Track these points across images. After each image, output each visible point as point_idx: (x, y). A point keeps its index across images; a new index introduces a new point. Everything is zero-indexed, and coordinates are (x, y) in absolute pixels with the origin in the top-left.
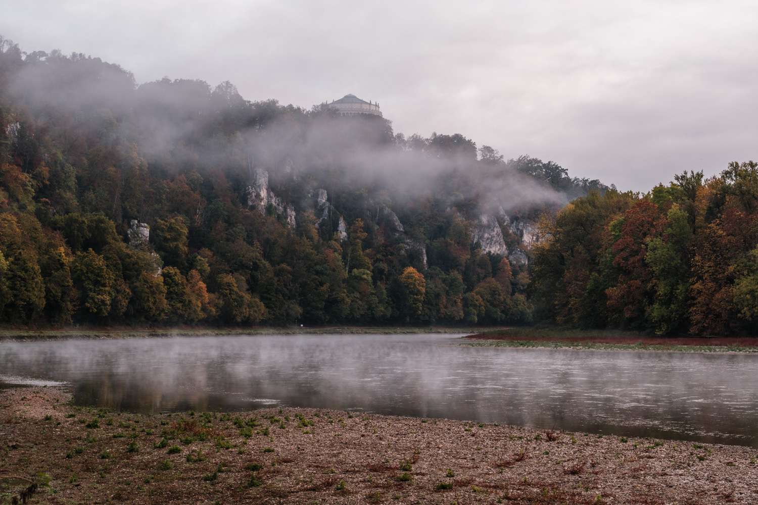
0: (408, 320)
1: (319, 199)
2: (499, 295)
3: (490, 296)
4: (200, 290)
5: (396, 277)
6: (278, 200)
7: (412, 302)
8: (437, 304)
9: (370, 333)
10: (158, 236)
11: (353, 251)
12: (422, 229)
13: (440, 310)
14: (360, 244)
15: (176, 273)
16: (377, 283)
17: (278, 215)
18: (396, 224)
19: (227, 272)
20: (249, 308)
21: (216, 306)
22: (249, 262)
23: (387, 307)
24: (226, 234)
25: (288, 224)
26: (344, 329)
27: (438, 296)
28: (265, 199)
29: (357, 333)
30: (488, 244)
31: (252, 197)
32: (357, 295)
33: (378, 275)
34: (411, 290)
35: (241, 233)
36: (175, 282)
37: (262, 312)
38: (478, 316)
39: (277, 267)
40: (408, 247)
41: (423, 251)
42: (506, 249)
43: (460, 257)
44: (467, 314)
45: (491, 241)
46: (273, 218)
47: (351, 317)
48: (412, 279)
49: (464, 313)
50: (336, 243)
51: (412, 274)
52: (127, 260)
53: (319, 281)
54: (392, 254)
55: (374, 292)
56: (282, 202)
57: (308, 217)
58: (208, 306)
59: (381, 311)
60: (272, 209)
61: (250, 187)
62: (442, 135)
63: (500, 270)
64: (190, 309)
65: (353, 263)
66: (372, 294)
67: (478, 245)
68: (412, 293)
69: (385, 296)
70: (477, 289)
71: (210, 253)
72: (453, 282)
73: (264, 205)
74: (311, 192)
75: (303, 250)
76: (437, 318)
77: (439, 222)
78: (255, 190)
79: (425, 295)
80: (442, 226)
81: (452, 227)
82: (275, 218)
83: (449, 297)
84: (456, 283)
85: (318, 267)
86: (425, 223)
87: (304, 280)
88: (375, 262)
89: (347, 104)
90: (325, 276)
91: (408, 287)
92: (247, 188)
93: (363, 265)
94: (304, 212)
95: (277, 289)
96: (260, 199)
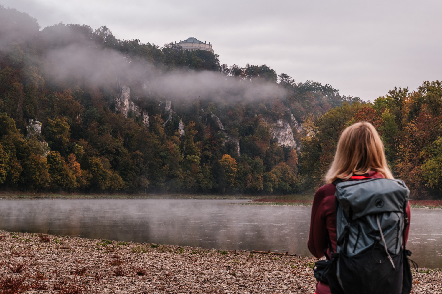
0: (225, 190)
1: (166, 107)
2: (288, 174)
3: (282, 174)
4: (76, 168)
5: (217, 161)
6: (137, 108)
7: (227, 178)
8: (245, 180)
9: (197, 199)
10: (48, 130)
11: (187, 143)
12: (237, 129)
13: (247, 183)
14: (192, 138)
15: (57, 155)
16: (203, 164)
17: (137, 118)
18: (219, 125)
19: (97, 156)
20: (111, 181)
21: (87, 179)
22: (113, 150)
23: (210, 181)
24: (98, 130)
25: (144, 124)
26: (179, 196)
27: (245, 174)
28: (127, 107)
29: (188, 199)
30: (283, 139)
31: (118, 105)
32: (189, 172)
33: (205, 159)
34: (227, 170)
35: (108, 129)
36: (56, 161)
37: (121, 183)
38: (273, 188)
39: (134, 153)
40: (227, 141)
41: (237, 144)
42: (295, 143)
43: (263, 148)
44: (266, 187)
45: (285, 138)
46: (132, 120)
47: (184, 188)
48: (228, 162)
49: (264, 186)
50: (177, 138)
51: (228, 159)
52: (20, 145)
53: (162, 163)
54: (215, 145)
55: (201, 171)
56: (139, 109)
57: (157, 119)
58: (81, 178)
59: (206, 184)
60: (132, 114)
61: (117, 98)
62: (253, 65)
63: (290, 157)
64: (67, 180)
65: (188, 151)
66: (200, 172)
67: (276, 140)
68: (227, 172)
69: (208, 173)
70: (273, 170)
71: (85, 143)
72: (257, 165)
73: (127, 111)
74: (160, 102)
75: (152, 142)
76: (245, 189)
77: (249, 124)
78: (121, 100)
79: (237, 173)
80: (251, 127)
81: (258, 128)
82: (134, 119)
83: (253, 175)
84: (259, 165)
85: (162, 153)
86: (240, 125)
87: (151, 162)
88: (203, 150)
89: (189, 44)
90: (167, 160)
91: (225, 167)
92: (115, 99)
93: (195, 152)
94: (155, 116)
95: (131, 168)
96: (124, 106)
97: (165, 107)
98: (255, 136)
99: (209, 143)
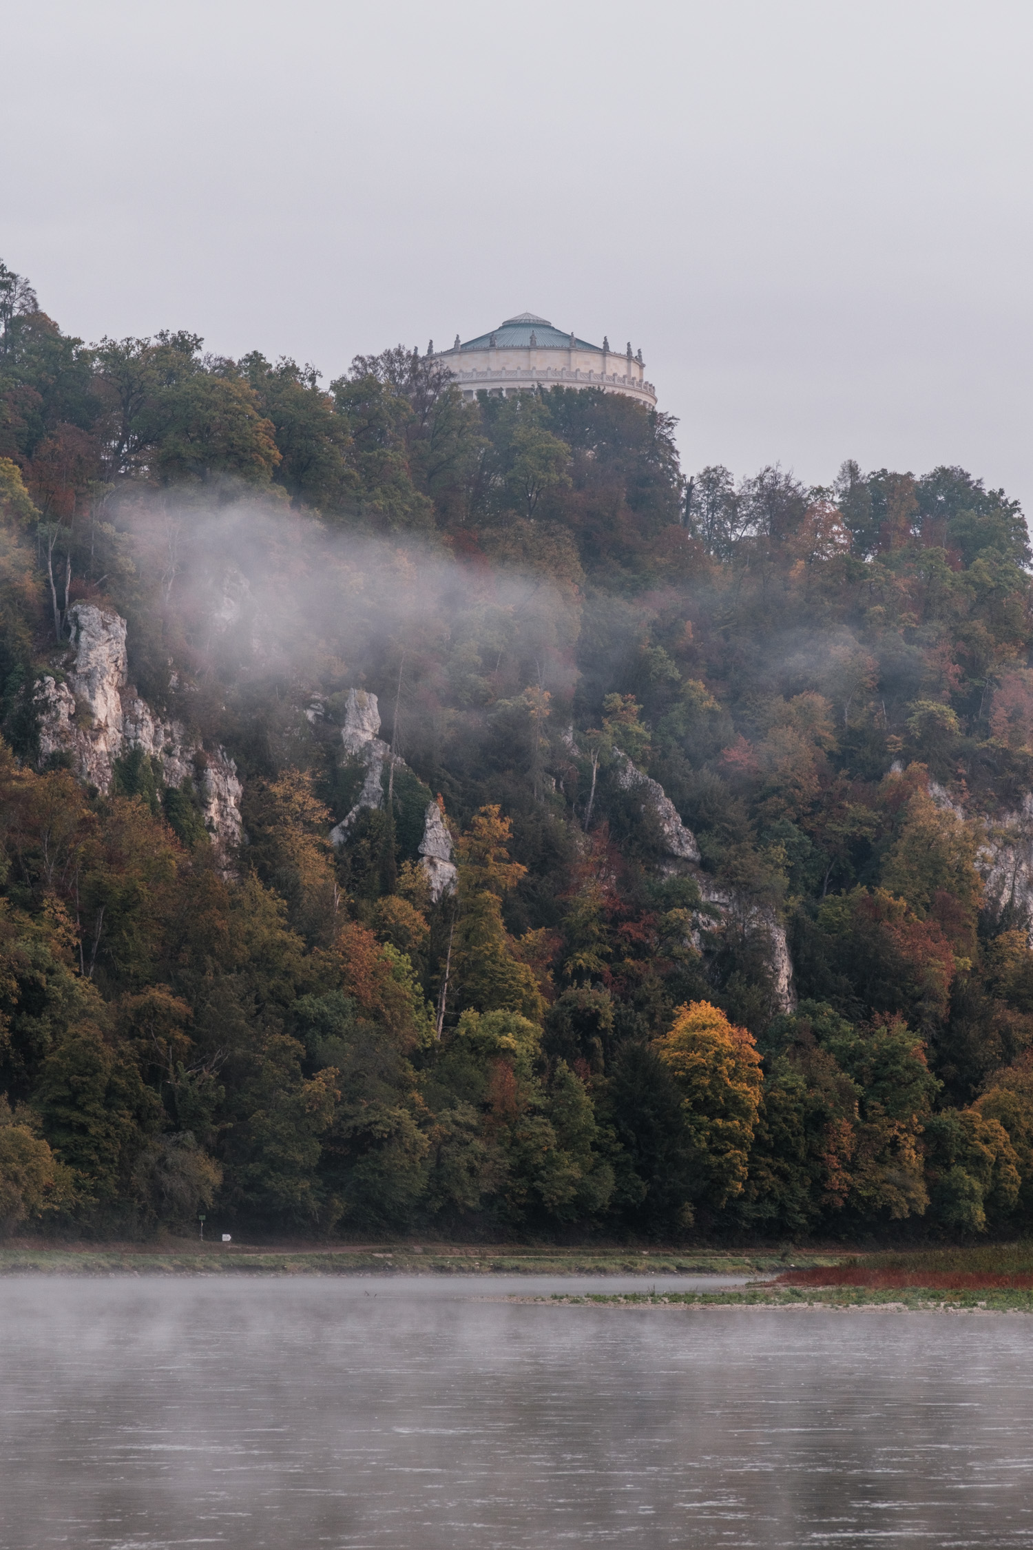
0: (689, 1217)
1: (348, 731)
5: (639, 1044)
6: (168, 734)
7: (704, 1145)
8: (813, 1155)
9: (516, 1269)
11: (466, 937)
12: (779, 853)
13: (825, 1177)
14: (495, 911)
16: (557, 1065)
17: (169, 793)
18: (667, 829)
23: (597, 1166)
25: (210, 828)
27: (817, 1121)
28: (111, 730)
29: (461, 1270)
31: (56, 719)
32: (467, 1114)
33: (571, 1034)
34: (700, 1094)
37: (46, 1179)
38: (990, 1201)
39: (131, 1001)
40: (714, 924)
41: (774, 941)
43: (929, 964)
44: (943, 1196)
46: (132, 808)
47: (438, 1205)
48: (708, 1050)
49: (930, 1192)
50: (409, 907)
51: (706, 1033)
53: (298, 1057)
54: (640, 951)
55: (540, 1102)
56: (186, 742)
57: (287, 798)
59: (571, 1181)
60: (140, 770)
65: (468, 984)
66: (534, 1111)
67: (1017, 917)
68: (704, 1106)
69: (587, 1119)
70: (992, 1093)
72: (886, 1064)
73: (109, 754)
74: (316, 702)
75: (249, 933)
76: (817, 1211)
77: (855, 821)
78: (72, 692)
79: (761, 1114)
80: (864, 839)
81: (902, 844)
82: (153, 804)
83: (867, 1126)
84: (900, 1068)
85: (306, 999)
86: (794, 828)
87: (239, 1052)
88: (562, 981)
89: (510, 354)
90: (333, 1039)
91: (689, 1082)
92: (38, 683)
93: (509, 992)
94: (274, 780)
95: (111, 1090)
96: (91, 727)
97: (343, 725)
98: (884, 894)
99: (599, 940)
